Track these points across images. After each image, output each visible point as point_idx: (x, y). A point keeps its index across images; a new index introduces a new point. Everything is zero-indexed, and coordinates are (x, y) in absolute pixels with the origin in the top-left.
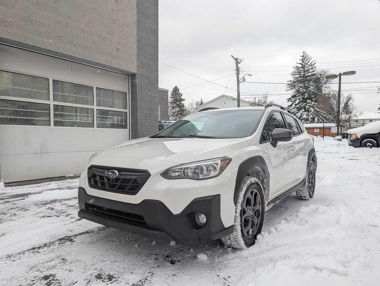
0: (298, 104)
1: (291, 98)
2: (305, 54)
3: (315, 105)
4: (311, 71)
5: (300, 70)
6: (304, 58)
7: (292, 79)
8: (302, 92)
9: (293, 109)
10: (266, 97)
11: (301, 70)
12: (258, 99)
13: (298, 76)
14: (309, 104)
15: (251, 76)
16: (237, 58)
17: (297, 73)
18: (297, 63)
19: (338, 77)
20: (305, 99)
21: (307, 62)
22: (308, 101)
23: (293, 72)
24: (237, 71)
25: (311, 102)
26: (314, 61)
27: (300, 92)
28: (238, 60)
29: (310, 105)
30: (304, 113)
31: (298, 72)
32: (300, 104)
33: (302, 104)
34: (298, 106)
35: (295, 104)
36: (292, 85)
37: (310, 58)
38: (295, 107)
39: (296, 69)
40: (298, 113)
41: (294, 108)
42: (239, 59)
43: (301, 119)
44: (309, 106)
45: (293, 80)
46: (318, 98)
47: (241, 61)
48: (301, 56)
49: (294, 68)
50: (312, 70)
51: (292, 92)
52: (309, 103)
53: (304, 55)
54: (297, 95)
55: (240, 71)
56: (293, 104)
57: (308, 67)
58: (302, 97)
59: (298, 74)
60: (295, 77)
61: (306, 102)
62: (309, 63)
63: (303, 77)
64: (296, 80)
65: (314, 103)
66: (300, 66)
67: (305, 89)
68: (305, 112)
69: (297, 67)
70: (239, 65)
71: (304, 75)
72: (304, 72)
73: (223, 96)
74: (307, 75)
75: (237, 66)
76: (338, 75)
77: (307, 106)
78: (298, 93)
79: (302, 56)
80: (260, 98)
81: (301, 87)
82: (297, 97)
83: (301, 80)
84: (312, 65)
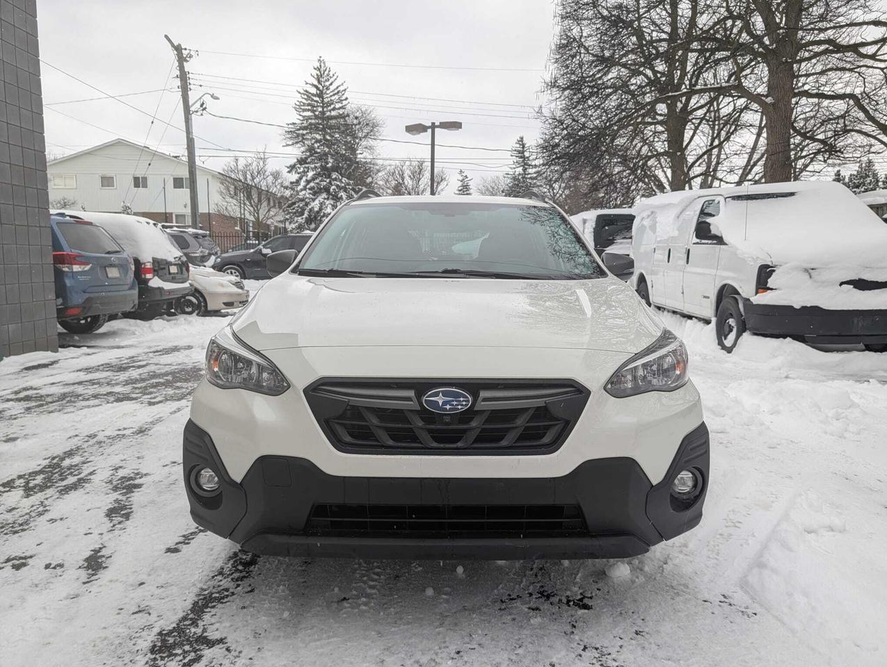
0: (313, 179)
1: (295, 165)
2: (322, 64)
3: (349, 184)
4: (338, 106)
5: (313, 100)
6: (322, 74)
7: (295, 118)
8: (319, 153)
9: (302, 190)
10: (264, 160)
11: (317, 101)
12: (245, 162)
13: (309, 114)
14: (335, 182)
15: (217, 98)
16: (179, 45)
17: (307, 108)
18: (307, 83)
19: (430, 130)
20: (327, 169)
21: (327, 84)
22: (334, 175)
23: (298, 103)
24: (181, 81)
25: (340, 177)
26: (342, 84)
27: (316, 153)
28: (183, 51)
29: (338, 183)
30: (327, 202)
31: (309, 105)
32: (317, 181)
33: (321, 181)
34: (312, 184)
35: (306, 180)
36: (296, 135)
37: (333, 75)
38: (308, 187)
39: (306, 97)
40: (314, 200)
41: (305, 188)
42: (186, 49)
43: (322, 214)
44: (337, 186)
45: (299, 122)
46: (353, 170)
47: (191, 57)
48: (315, 69)
49: (299, 93)
50: (340, 105)
51: (297, 152)
52: (335, 179)
53: (320, 66)
54: (309, 160)
55: (191, 81)
56: (301, 178)
57: (331, 96)
58: (321, 165)
59: (309, 110)
60: (304, 117)
61: (329, 176)
62: (332, 88)
63: (320, 118)
64: (305, 124)
65: (347, 181)
66: (314, 91)
67: (327, 147)
68: (328, 199)
69: (306, 91)
70: (187, 66)
71: (323, 113)
72: (323, 107)
73: (119, 143)
74: (328, 114)
75: (181, 68)
76: (429, 127)
77: (333, 187)
78: (311, 155)
79: (316, 67)
80: (250, 161)
81: (317, 141)
82: (309, 163)
83: (318, 124)
84: (338, 92)
